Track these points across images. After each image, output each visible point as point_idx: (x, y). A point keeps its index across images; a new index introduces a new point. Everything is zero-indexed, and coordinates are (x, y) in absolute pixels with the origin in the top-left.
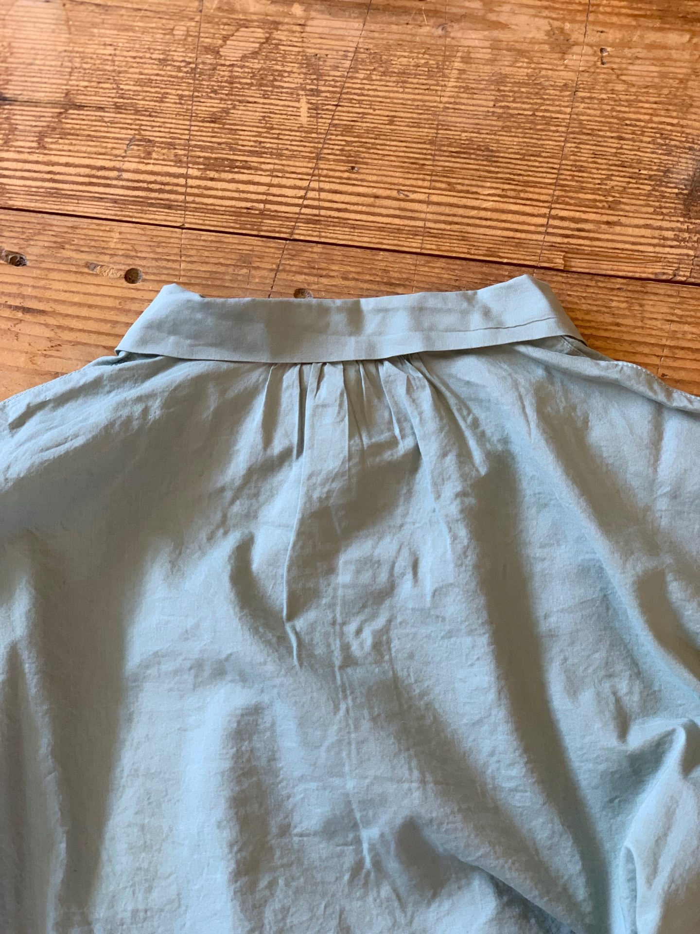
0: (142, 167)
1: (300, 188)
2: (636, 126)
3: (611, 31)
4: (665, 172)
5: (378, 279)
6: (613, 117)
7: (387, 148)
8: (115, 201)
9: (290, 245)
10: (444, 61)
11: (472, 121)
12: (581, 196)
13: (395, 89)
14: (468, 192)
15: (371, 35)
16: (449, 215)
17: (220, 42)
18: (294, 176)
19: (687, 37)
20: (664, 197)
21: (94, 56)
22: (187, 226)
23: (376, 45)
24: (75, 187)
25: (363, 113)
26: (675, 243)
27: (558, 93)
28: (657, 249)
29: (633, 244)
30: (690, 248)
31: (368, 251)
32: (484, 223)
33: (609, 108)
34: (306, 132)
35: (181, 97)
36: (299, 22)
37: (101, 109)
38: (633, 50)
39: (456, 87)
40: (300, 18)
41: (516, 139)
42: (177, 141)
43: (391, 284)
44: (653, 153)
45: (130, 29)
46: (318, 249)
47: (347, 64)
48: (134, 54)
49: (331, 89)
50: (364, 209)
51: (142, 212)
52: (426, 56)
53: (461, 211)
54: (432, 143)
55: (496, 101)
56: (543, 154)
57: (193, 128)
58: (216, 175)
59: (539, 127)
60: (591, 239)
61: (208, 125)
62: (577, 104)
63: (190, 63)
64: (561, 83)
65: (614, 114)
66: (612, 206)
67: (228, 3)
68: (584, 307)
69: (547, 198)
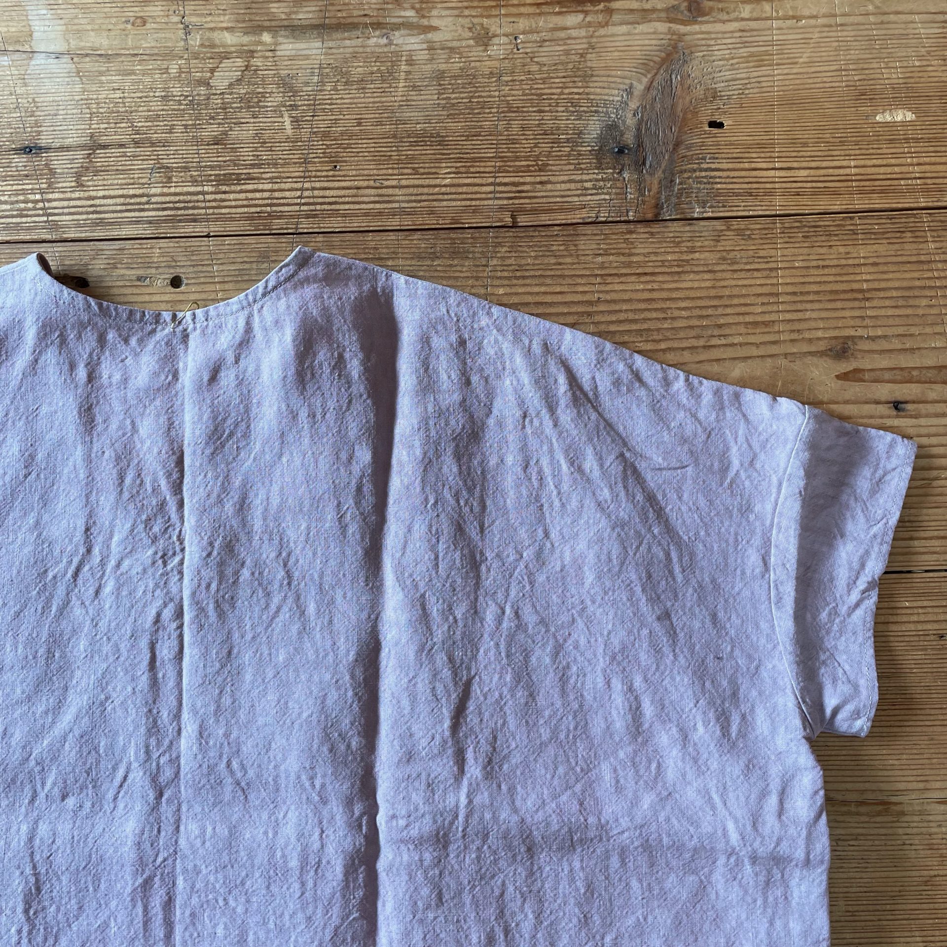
0: (165, 190)
1: (297, 190)
2: (551, 99)
3: (521, 20)
4: (578, 134)
5: (371, 256)
6: (532, 94)
8: (150, 222)
11: (422, 114)
12: (517, 163)
14: (429, 173)
15: (330, 51)
16: (417, 195)
17: (209, 74)
18: (290, 180)
19: (581, 17)
20: (581, 155)
21: (107, 101)
22: (212, 234)
23: (335, 59)
24: (115, 215)
25: (335, 120)
26: (594, 191)
27: (487, 81)
28: (581, 198)
29: (563, 196)
30: (606, 194)
31: (360, 234)
32: (446, 197)
33: (529, 87)
34: (292, 142)
35: (186, 126)
36: (269, 48)
37: (122, 146)
38: (541, 34)
39: (405, 87)
40: (270, 45)
41: (460, 124)
42: (191, 165)
44: (567, 120)
45: (132, 73)
46: (320, 238)
48: (140, 95)
49: (306, 102)
50: (350, 199)
51: (173, 227)
52: (378, 64)
53: (426, 190)
54: (394, 137)
55: (439, 94)
57: (201, 152)
58: (227, 189)
59: (476, 111)
60: (530, 198)
61: (212, 147)
62: (503, 88)
63: (187, 96)
64: (487, 71)
65: (533, 91)
66: (542, 169)
67: (209, 39)
68: (532, 254)
69: (491, 169)
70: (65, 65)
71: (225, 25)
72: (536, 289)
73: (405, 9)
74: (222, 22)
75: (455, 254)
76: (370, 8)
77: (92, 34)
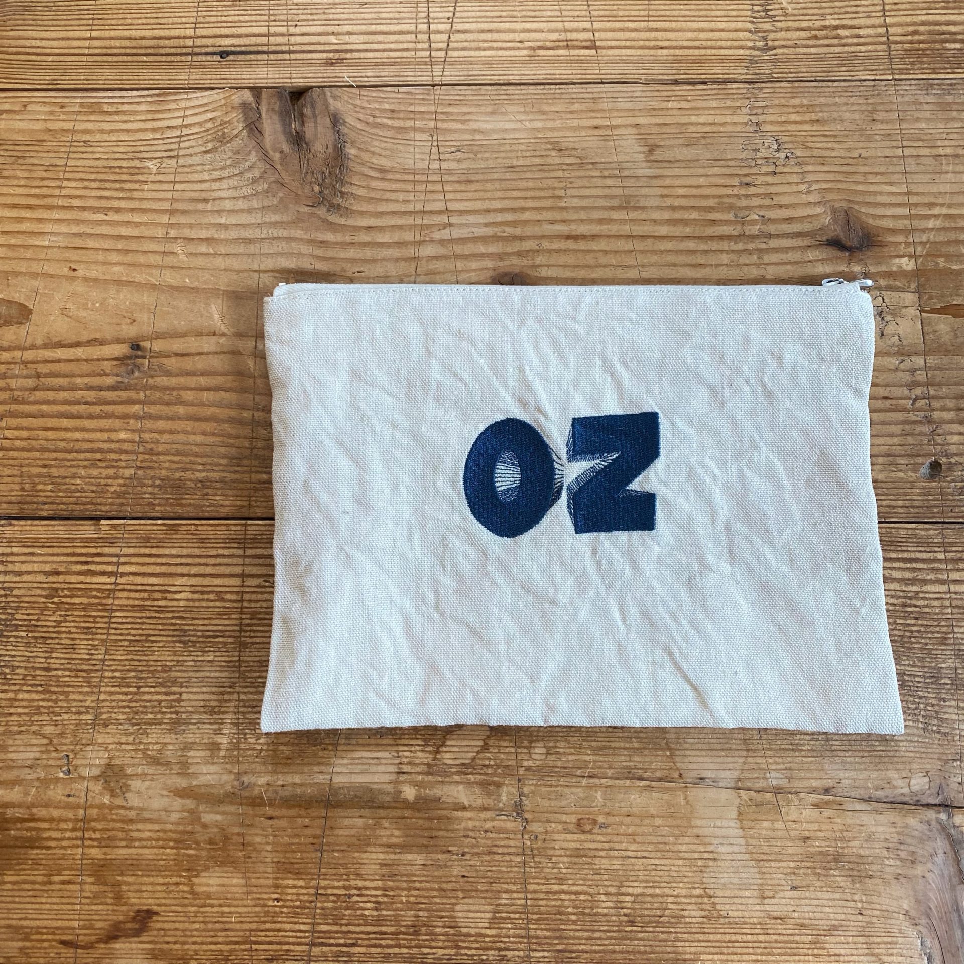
2: (31, 685)
3: (59, 798)
6: (55, 693)
10: (238, 742)
11: (204, 674)
12: (85, 600)
14: (202, 593)
15: (323, 768)
16: (220, 565)
17: (490, 742)
23: (315, 755)
27: (114, 715)
28: (8, 550)
29: (32, 554)
32: (183, 560)
33: (60, 704)
36: (405, 777)
38: (35, 776)
39: (224, 713)
40: (402, 782)
41: (155, 658)
44: (14, 656)
45: (596, 750)
52: (259, 747)
53: (209, 570)
54: (245, 645)
55: (179, 701)
56: (126, 643)
59: (133, 674)
60: (74, 555)
62: (93, 705)
64: (112, 728)
65: (54, 697)
66: (54, 592)
67: (489, 794)
68: (78, 481)
69: (120, 595)
70: (691, 766)
71: (468, 814)
72: (77, 435)
73: (216, 825)
74: (470, 819)
75: (178, 486)
76: (263, 829)
77: (653, 811)
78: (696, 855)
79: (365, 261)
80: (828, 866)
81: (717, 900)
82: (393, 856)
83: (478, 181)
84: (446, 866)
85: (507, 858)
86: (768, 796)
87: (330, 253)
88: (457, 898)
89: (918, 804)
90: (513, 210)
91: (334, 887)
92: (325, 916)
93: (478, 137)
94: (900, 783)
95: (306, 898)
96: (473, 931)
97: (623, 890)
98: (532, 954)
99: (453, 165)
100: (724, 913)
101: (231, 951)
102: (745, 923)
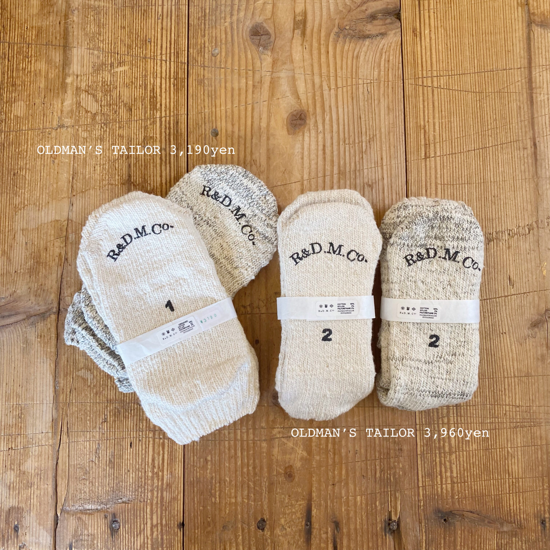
7: (137, 27)
9: (191, 63)
10: (91, 8)
13: (107, 28)
43: (205, 15)
47: (96, 52)
78: (41, 202)
79: (311, 50)
80: (35, 259)
81: (22, 210)
82: (43, 74)
83: (353, 102)
84: (39, 96)
85: (42, 122)
86: (65, 233)
87: (315, 35)
88: (26, 101)
89: (60, 299)
90: (338, 119)
91: (31, 51)
92: (20, 48)
93: (376, 102)
94: (69, 292)
95: (28, 40)
96: (13, 109)
97: (28, 171)
98: (3, 133)
99: (361, 90)
100: (17, 213)
101: (7, 11)
102: (13, 222)
